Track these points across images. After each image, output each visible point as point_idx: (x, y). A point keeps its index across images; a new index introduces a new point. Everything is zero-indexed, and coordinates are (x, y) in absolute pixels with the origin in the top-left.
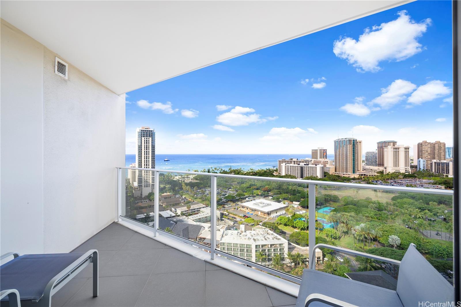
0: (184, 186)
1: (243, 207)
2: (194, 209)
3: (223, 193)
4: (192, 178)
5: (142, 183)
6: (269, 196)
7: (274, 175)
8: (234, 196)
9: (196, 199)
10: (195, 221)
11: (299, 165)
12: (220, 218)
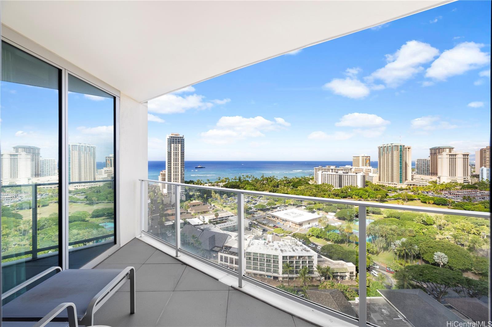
0: (213, 194)
1: (274, 217)
2: (222, 218)
3: (254, 202)
4: (222, 185)
5: (171, 190)
6: (302, 206)
7: (309, 184)
8: (264, 205)
9: (225, 207)
10: (222, 230)
11: (338, 173)
12: (248, 228)
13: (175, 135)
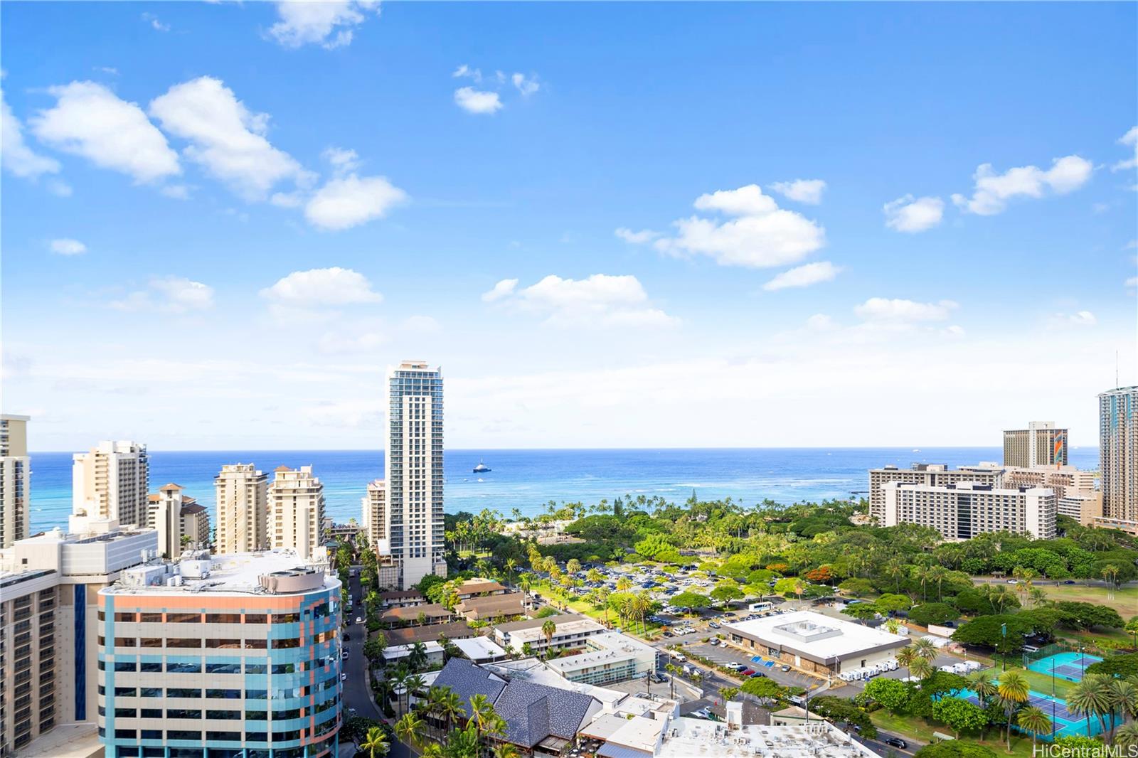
0: (536, 557)
1: (738, 637)
2: (567, 637)
3: (667, 584)
4: (562, 529)
5: (402, 545)
6: (834, 599)
7: (853, 525)
8: (705, 597)
9: (573, 600)
10: (568, 679)
11: (954, 487)
12: (654, 673)
13: (414, 367)
